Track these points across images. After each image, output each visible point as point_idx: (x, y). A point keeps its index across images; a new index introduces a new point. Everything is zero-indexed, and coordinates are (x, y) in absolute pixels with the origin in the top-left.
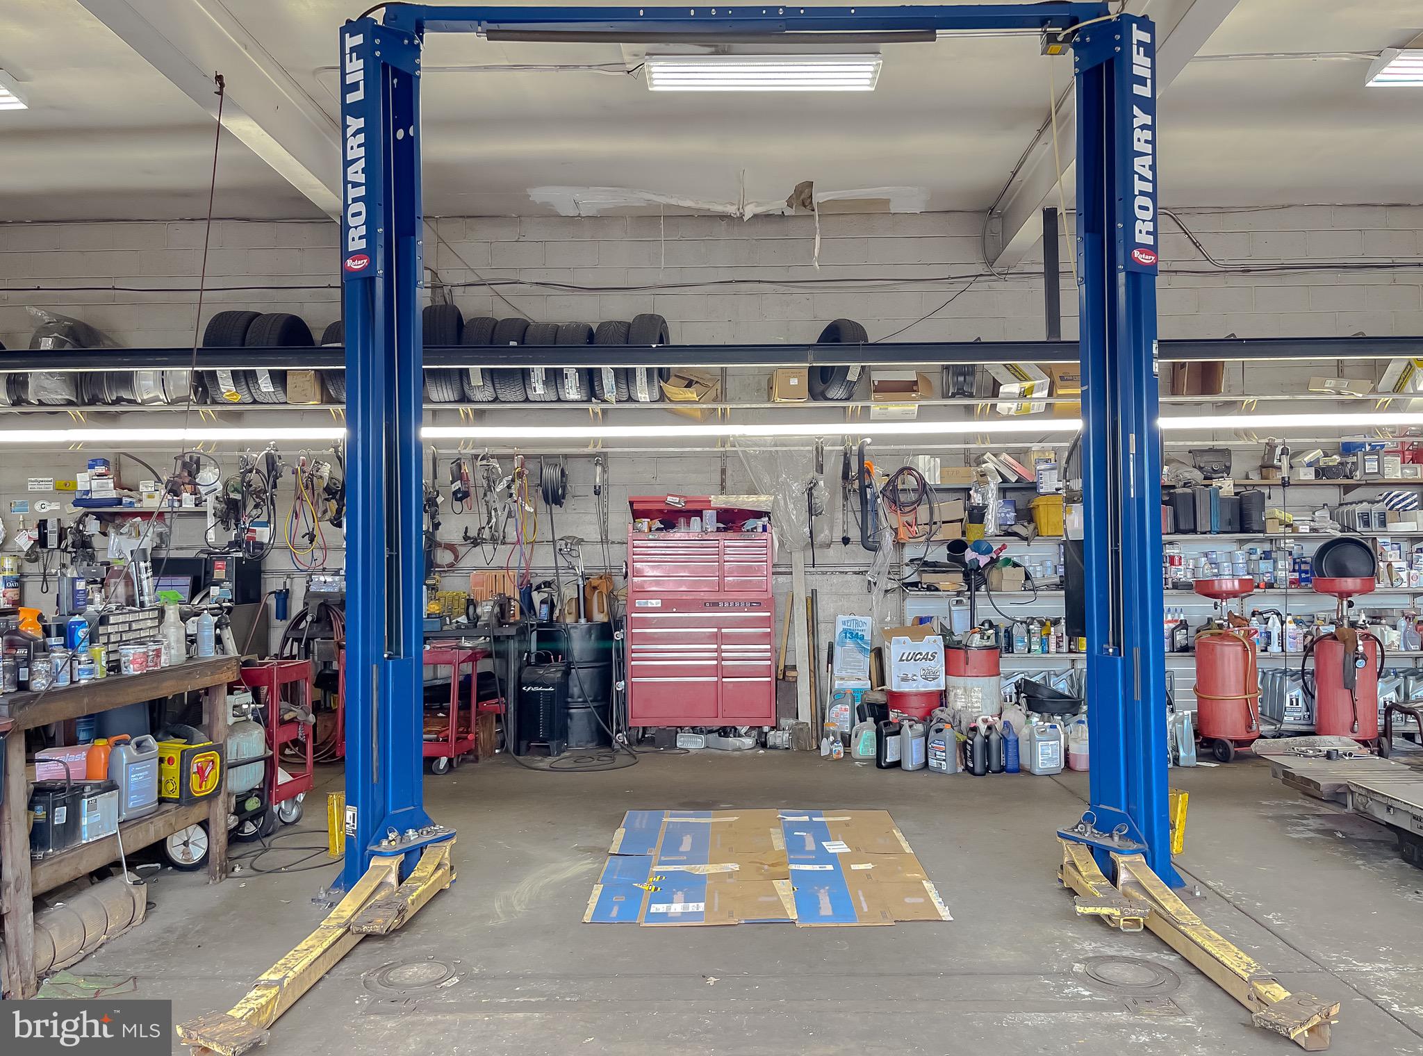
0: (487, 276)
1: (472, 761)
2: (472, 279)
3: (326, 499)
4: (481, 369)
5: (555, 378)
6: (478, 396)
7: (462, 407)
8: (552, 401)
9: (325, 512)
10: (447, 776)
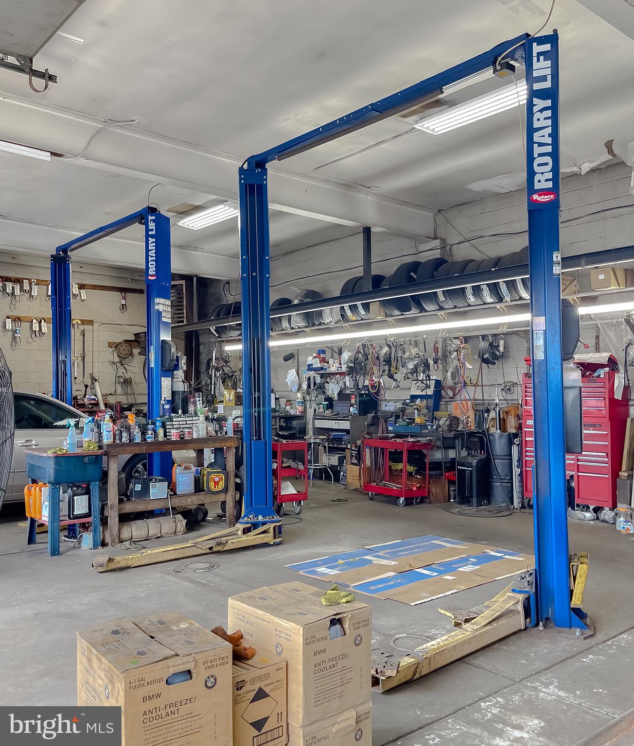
0: (467, 236)
1: (428, 503)
2: (462, 239)
3: (384, 365)
4: (442, 291)
5: (477, 291)
6: (446, 306)
7: (439, 313)
8: (481, 305)
9: (384, 371)
10: (405, 507)
